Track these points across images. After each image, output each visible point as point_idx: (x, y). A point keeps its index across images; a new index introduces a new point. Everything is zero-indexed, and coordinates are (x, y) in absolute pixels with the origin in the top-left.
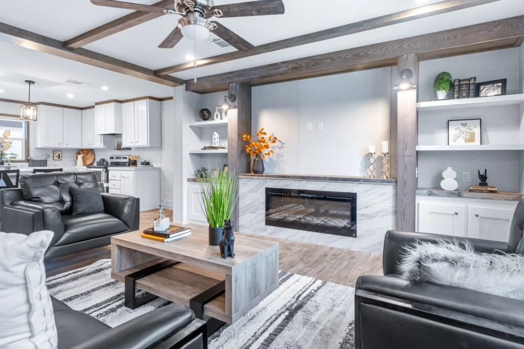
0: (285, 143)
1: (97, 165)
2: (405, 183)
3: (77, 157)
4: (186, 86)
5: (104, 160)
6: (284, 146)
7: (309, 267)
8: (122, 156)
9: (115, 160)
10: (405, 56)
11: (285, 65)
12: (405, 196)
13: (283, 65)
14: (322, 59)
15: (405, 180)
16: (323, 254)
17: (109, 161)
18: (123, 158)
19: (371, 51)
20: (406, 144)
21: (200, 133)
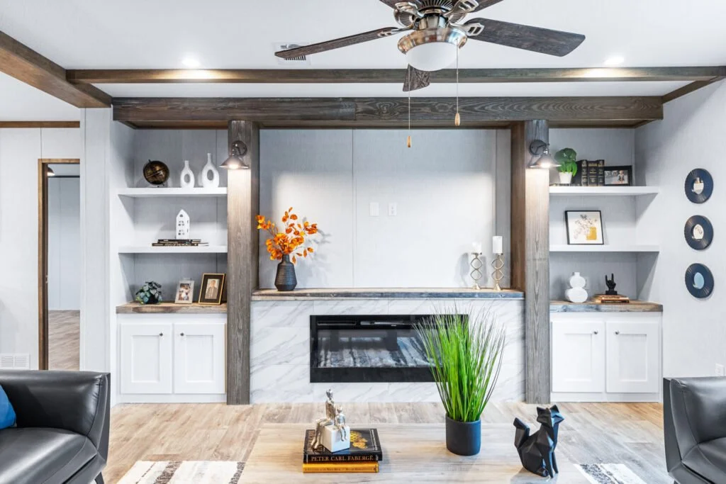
0: (329, 235)
2: (536, 297)
4: (114, 109)
6: (327, 239)
11: (351, 104)
12: (537, 315)
13: (347, 104)
19: (490, 107)
20: (537, 243)
21: (134, 207)
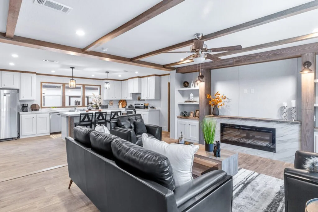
0: (231, 100)
1: (128, 107)
2: (307, 124)
3: (119, 104)
4: (176, 70)
5: (131, 105)
6: (230, 101)
7: (250, 166)
8: (141, 104)
9: (137, 106)
10: (306, 54)
11: (232, 60)
12: (307, 132)
13: (230, 60)
14: (254, 56)
15: (307, 122)
16: (256, 160)
17: (134, 106)
18: (141, 105)
19: (284, 52)
20: (307, 103)
21: (182, 93)
